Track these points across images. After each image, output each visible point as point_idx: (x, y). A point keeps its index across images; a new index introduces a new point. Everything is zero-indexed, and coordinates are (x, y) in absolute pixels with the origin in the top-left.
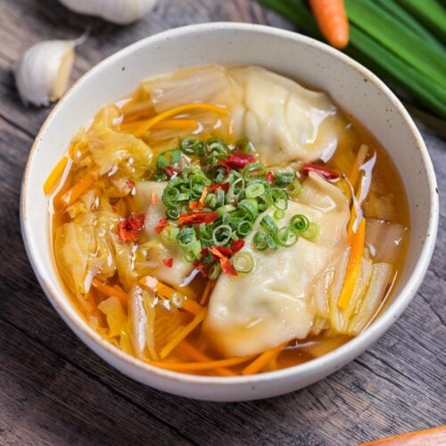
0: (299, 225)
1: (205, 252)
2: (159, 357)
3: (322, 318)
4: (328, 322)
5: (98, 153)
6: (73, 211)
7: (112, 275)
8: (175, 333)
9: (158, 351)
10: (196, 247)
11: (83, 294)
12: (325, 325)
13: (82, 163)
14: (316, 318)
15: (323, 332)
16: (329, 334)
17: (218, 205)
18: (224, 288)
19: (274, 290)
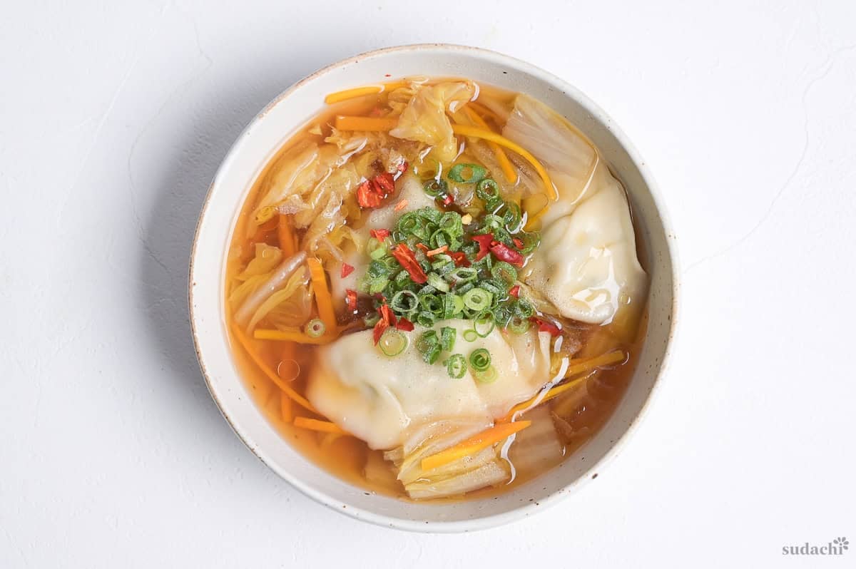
0: (479, 360)
1: (378, 298)
2: (253, 333)
3: (401, 452)
4: (401, 461)
5: (411, 111)
6: (335, 137)
7: (299, 227)
8: (286, 328)
9: (259, 326)
10: (379, 284)
11: (257, 219)
12: (396, 461)
13: (391, 104)
14: (398, 447)
15: (390, 463)
16: (393, 469)
17: (438, 272)
18: (359, 342)
19: (392, 390)
